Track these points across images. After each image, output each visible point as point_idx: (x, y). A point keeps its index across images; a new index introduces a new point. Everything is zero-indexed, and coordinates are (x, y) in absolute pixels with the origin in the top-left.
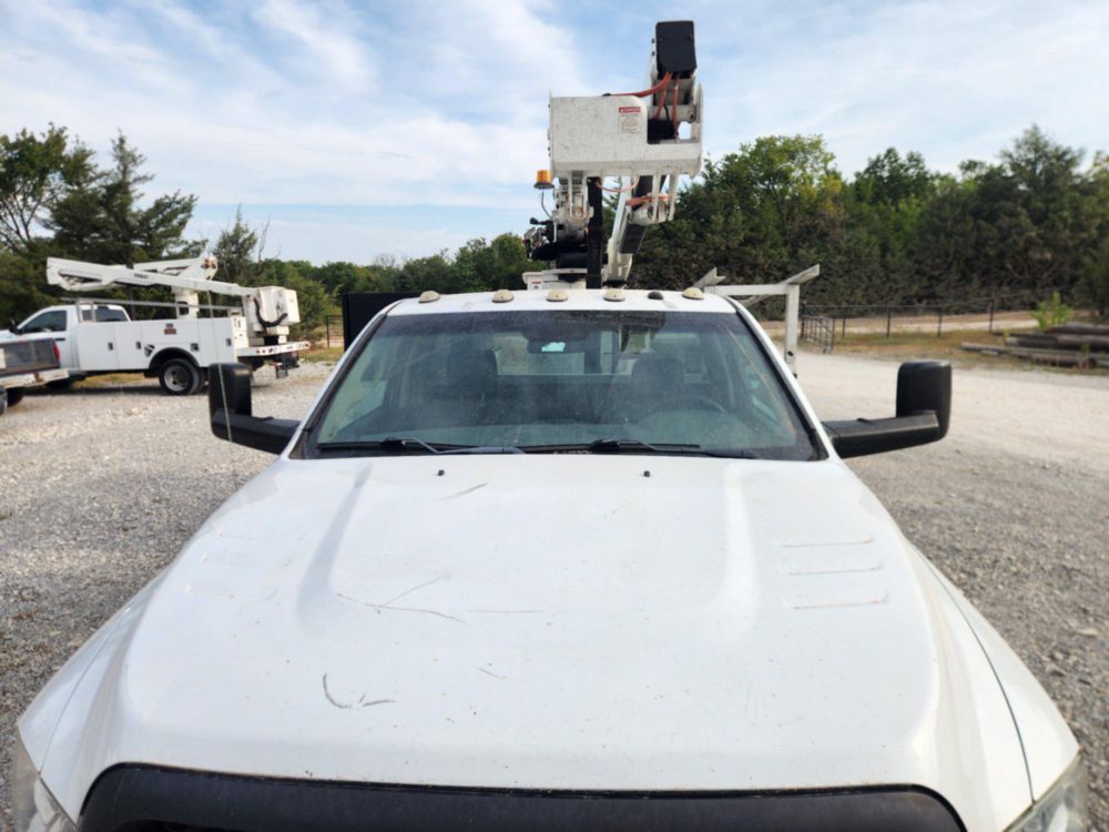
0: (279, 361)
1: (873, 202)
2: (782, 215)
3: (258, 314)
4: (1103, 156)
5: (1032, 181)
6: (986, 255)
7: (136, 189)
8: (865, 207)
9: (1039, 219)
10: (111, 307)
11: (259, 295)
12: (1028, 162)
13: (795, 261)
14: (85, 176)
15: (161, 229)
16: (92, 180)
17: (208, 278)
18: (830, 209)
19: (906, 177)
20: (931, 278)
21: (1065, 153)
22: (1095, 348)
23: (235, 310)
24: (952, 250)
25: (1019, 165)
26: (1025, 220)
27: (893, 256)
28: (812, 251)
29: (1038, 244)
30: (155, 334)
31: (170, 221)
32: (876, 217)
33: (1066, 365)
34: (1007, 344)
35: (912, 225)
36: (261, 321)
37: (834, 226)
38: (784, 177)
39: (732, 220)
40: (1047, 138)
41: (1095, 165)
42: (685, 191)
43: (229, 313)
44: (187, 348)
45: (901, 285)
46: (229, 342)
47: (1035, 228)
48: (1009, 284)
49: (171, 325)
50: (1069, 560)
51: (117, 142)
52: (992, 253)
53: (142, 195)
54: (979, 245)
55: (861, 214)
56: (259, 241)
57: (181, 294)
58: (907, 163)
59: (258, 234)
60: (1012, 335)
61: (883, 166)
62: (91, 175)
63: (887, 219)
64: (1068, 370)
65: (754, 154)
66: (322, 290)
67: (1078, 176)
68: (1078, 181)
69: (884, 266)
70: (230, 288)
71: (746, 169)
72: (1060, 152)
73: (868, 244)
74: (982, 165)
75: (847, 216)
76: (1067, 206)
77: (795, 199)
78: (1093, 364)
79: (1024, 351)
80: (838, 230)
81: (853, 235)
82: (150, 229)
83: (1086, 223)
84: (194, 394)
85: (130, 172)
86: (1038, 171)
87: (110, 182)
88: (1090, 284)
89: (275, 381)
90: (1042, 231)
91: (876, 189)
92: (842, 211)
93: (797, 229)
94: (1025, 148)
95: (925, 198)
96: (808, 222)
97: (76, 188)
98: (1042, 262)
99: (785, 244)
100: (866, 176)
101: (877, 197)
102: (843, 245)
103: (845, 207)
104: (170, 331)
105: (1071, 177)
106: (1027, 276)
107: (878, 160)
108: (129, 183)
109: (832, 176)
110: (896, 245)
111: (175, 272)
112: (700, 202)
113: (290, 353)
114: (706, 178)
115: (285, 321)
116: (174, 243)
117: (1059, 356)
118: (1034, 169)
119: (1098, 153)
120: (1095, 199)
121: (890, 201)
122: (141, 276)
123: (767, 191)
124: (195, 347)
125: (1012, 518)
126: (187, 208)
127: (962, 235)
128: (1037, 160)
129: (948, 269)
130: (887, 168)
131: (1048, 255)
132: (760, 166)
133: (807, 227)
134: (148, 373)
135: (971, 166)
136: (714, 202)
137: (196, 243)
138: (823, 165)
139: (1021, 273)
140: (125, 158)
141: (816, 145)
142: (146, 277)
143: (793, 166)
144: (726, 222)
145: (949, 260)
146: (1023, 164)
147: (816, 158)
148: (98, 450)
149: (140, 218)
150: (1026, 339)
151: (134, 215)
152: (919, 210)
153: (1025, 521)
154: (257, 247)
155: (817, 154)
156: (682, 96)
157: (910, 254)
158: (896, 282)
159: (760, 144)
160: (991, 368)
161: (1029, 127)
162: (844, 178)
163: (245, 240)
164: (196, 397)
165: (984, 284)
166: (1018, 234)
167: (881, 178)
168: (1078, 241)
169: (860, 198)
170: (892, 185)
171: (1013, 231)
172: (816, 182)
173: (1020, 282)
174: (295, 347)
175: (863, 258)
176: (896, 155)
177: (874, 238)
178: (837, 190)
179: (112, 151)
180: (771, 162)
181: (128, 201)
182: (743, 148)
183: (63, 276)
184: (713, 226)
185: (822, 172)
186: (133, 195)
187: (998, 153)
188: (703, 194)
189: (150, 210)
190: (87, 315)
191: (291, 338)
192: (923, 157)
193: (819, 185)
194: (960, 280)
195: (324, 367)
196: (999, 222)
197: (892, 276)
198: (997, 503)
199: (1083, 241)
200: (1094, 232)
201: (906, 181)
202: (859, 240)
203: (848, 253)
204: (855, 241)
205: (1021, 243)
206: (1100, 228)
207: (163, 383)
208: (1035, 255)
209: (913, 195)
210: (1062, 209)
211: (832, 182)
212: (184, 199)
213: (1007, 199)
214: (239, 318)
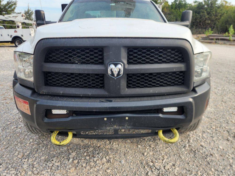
5: (208, 5)
6: (197, 22)
8: (173, 10)
9: (209, 13)
17: (23, 19)
18: (166, 10)
19: (182, 4)
22: (217, 39)
23: (31, 27)
25: (205, 1)
26: (206, 14)
29: (207, 19)
31: (11, 7)
32: (175, 12)
37: (166, 14)
41: (221, 2)
43: (30, 28)
44: (20, 36)
46: (30, 35)
47: (208, 15)
48: (201, 28)
49: (16, 30)
52: (198, 21)
54: (196, 19)
55: (172, 11)
57: (17, 23)
58: (183, 0)
60: (201, 37)
61: (178, 1)
63: (177, 13)
64: (211, 44)
67: (217, 4)
70: (29, 22)
73: (173, 19)
74: (198, 2)
75: (169, 12)
76: (214, 11)
78: (216, 42)
79: (203, 40)
81: (170, 17)
82: (6, 9)
83: (218, 15)
86: (209, 3)
88: (217, 28)
90: (209, 16)
91: (176, 6)
92: (168, 11)
95: (186, 9)
100: (174, 3)
101: (176, 8)
103: (169, 10)
104: (16, 32)
105: (216, 4)
106: (205, 26)
109: (166, 2)
111: (15, 17)
116: (13, 13)
117: (209, 41)
118: (209, 2)
120: (220, 9)
121: (178, 9)
124: (22, 36)
126: (15, 4)
127: (193, 17)
131: (209, 22)
134: (11, 42)
135: (195, 2)
137: (18, 13)
139: (204, 26)
142: (8, 18)
146: (207, 1)
149: (4, 6)
150: (204, 38)
151: (2, 5)
162: (169, 3)
163: (30, 13)
165: (196, 28)
166: (204, 17)
167: (177, 4)
168: (215, 19)
169: (172, 8)
170: (179, 5)
171: (203, 16)
173: (203, 28)
177: (174, 17)
178: (167, 6)
189: (6, 4)
193: (164, 5)
196: (200, 14)
199: (217, 19)
200: (219, 17)
204: (170, 18)
205: (204, 19)
206: (221, 16)
207: (15, 44)
208: (207, 22)
209: (183, 8)
210: (213, 11)
211: (166, 4)
212: (14, 1)
213: (202, 9)
214: (32, 29)
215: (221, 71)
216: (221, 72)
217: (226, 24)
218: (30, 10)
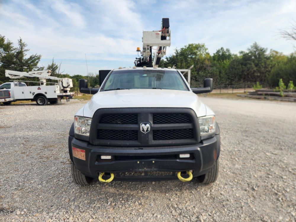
0: (68, 97)
1: (218, 61)
2: (195, 63)
3: (62, 85)
4: (272, 50)
5: (255, 56)
6: (244, 74)
7: (25, 53)
8: (215, 62)
9: (257, 65)
10: (22, 83)
11: (62, 80)
12: (254, 51)
14: (10, 49)
15: (32, 64)
16: (12, 50)
17: (49, 75)
18: (207, 62)
19: (226, 55)
20: (231, 80)
21: (263, 49)
22: (266, 94)
23: (56, 83)
24: (236, 73)
25: (252, 52)
26: (253, 65)
27: (222, 74)
28: (203, 73)
29: (256, 72)
30: (35, 90)
31: (34, 62)
32: (218, 64)
33: (259, 99)
35: (227, 67)
37: (208, 67)
38: (195, 54)
39: (183, 64)
40: (258, 45)
41: (271, 52)
42: (171, 57)
44: (44, 93)
45: (224, 81)
46: (55, 92)
48: (250, 81)
49: (39, 87)
51: (19, 40)
52: (246, 73)
53: (26, 55)
54: (243, 71)
55: (214, 64)
56: (59, 67)
57: (41, 80)
58: (226, 51)
61: (220, 52)
62: (12, 49)
63: (221, 65)
65: (188, 48)
66: (76, 81)
68: (265, 56)
69: (220, 77)
70: (55, 78)
71: (186, 52)
72: (262, 49)
73: (216, 71)
74: (244, 52)
76: (263, 62)
77: (198, 59)
78: (265, 98)
79: (251, 96)
80: (209, 68)
81: (212, 69)
82: (29, 64)
83: (268, 67)
84: (45, 105)
85: (23, 48)
87: (17, 51)
88: (268, 81)
89: (66, 102)
90: (257, 68)
91: (218, 57)
92: (210, 63)
93: (199, 67)
94: (253, 48)
95: (230, 60)
96: (201, 65)
97: (7, 52)
98: (258, 76)
99: (196, 71)
100: (216, 54)
101: (219, 59)
102: (210, 71)
104: (39, 89)
107: (219, 50)
108: (23, 51)
109: (207, 54)
110: (223, 71)
111: (40, 74)
112: (175, 60)
113: (70, 95)
114: (176, 53)
115: (69, 87)
116: (35, 68)
117: (258, 96)
118: (256, 53)
120: (270, 61)
121: (222, 60)
122: (31, 75)
123: (191, 58)
124: (46, 93)
126: (39, 58)
127: (239, 69)
128: (256, 51)
129: (235, 78)
131: (259, 74)
132: (189, 51)
133: (201, 67)
134: (32, 100)
135: (241, 52)
136: (178, 60)
137: (41, 68)
138: (205, 51)
139: (253, 79)
140: (22, 45)
141: (203, 46)
143: (198, 51)
144: (181, 65)
145: (236, 75)
147: (203, 49)
149: (25, 61)
150: (252, 94)
152: (229, 63)
154: (58, 69)
155: (204, 48)
156: (167, 32)
157: (226, 74)
158: (223, 81)
159: (190, 45)
161: (254, 43)
162: (210, 54)
163: (55, 67)
165: (244, 81)
166: (252, 69)
167: (220, 55)
168: (266, 71)
169: (214, 60)
170: (222, 57)
172: (203, 55)
174: (72, 93)
175: (215, 75)
176: (223, 49)
177: (217, 70)
178: (208, 57)
179: (18, 43)
180: (192, 50)
182: (185, 46)
183: (10, 74)
184: (178, 66)
185: (205, 53)
186: (24, 55)
188: (175, 58)
189: (29, 59)
190: (16, 85)
191: (70, 91)
192: (230, 50)
193: (204, 56)
194: (238, 80)
196: (247, 66)
197: (222, 79)
199: (267, 71)
200: (269, 69)
201: (226, 56)
202: (214, 70)
203: (211, 73)
204: (213, 70)
205: (252, 71)
206: (271, 68)
207: (37, 102)
208: (256, 74)
209: (227, 59)
212: (38, 56)
213: (249, 60)
214: (57, 85)
218: (55, 64)
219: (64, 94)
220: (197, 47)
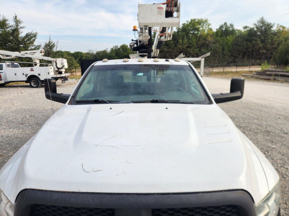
0: (63, 78)
1: (221, 37)
2: (197, 40)
3: (56, 65)
4: (279, 25)
5: (261, 32)
6: (249, 51)
7: (21, 30)
8: (218, 38)
9: (262, 42)
10: (15, 63)
11: (56, 60)
12: (261, 26)
13: (200, 52)
14: (6, 27)
15: (28, 42)
16: (8, 28)
17: (42, 56)
18: (209, 39)
19: (229, 30)
20: (235, 57)
21: (270, 24)
22: (276, 75)
23: (50, 64)
24: (240, 50)
25: (258, 27)
26: (259, 42)
27: (225, 51)
28: (205, 50)
29: (262, 48)
30: (27, 71)
31: (30, 39)
32: (221, 41)
33: (268, 80)
34: (254, 74)
35: (230, 43)
36: (57, 67)
37: (210, 43)
38: (198, 30)
39: (184, 41)
40: (265, 20)
41: (277, 27)
43: (48, 65)
44: (37, 75)
45: (227, 59)
46: (49, 73)
47: (262, 44)
48: (254, 58)
49: (32, 69)
50: (268, 129)
51: (15, 17)
52: (250, 50)
53: (22, 32)
54: (247, 49)
55: (217, 40)
56: (56, 45)
57: (34, 60)
58: (229, 26)
59: (56, 44)
60: (255, 72)
61: (223, 27)
62: (8, 26)
63: (224, 41)
64: (268, 81)
65: (190, 23)
66: (74, 59)
67: (273, 30)
68: (273, 32)
69: (223, 54)
70: (48, 58)
71: (188, 27)
72: (269, 24)
73: (219, 48)
74: (248, 27)
75: (214, 40)
76: (270, 38)
77: (200, 36)
78: (275, 79)
79: (258, 76)
80: (211, 44)
82: (25, 42)
83: (274, 43)
84: (40, 87)
85: (19, 25)
87: (13, 28)
88: (275, 59)
89: (61, 84)
90: (263, 45)
91: (221, 33)
92: (213, 39)
93: (201, 44)
94: (260, 23)
95: (234, 36)
96: (204, 42)
97: (3, 30)
98: (263, 53)
99: (198, 48)
100: (219, 30)
101: (222, 35)
102: (213, 48)
103: (214, 38)
104: (32, 70)
105: (271, 31)
106: (259, 57)
107: (222, 26)
108: (18, 29)
109: (210, 30)
110: (226, 48)
111: (32, 54)
112: (176, 36)
113: (65, 76)
114: (177, 29)
115: (64, 68)
116: (32, 46)
117: (266, 77)
118: (262, 29)
119: (278, 24)
120: (277, 37)
121: (225, 36)
122: (23, 55)
123: (193, 34)
124: (39, 75)
125: (254, 119)
126: (35, 36)
127: (243, 46)
128: (263, 26)
129: (239, 54)
130: (224, 28)
131: (264, 51)
132: (192, 26)
133: (203, 43)
134: (26, 82)
135: (246, 27)
136: (179, 36)
137: (38, 46)
138: (208, 26)
139: (257, 56)
140: (17, 22)
141: (206, 21)
143: (200, 27)
144: (183, 42)
145: (240, 52)
146: (259, 27)
147: (206, 25)
148: (14, 103)
149: (22, 39)
150: (259, 73)
151: (20, 38)
152: (232, 39)
153: (258, 119)
154: (55, 47)
155: (206, 23)
156: (175, 5)
157: (230, 51)
158: (226, 58)
159: (192, 20)
160: (249, 80)
161: (261, 17)
162: (213, 30)
163: (52, 45)
164: (40, 88)
165: (248, 59)
166: (257, 46)
167: (223, 30)
168: (272, 48)
169: (217, 36)
170: (226, 32)
171: (256, 45)
172: (206, 31)
173: (257, 58)
174: (67, 75)
175: (218, 52)
176: (227, 24)
177: (221, 47)
178: (212, 33)
179: (13, 19)
180: (194, 25)
181: (18, 34)
182: (187, 22)
184: (179, 43)
185: (208, 29)
186: (20, 32)
187: (253, 24)
189: (25, 36)
190: (8, 66)
191: (66, 72)
192: (234, 25)
193: (207, 32)
194: (242, 58)
195: (75, 80)
196: (253, 42)
197: (225, 56)
198: (251, 115)
199: (273, 48)
200: (276, 45)
201: (229, 31)
202: (217, 47)
203: (214, 50)
204: (216, 47)
205: (258, 48)
206: (278, 44)
207: (30, 84)
208: (261, 51)
209: (231, 35)
210: (268, 39)
211: (210, 31)
212: (34, 33)
213: (255, 36)
214: (51, 67)
215: (286, 131)
216: (287, 134)
217: (286, 55)
218: (52, 42)
219: (59, 76)
220: (200, 22)
